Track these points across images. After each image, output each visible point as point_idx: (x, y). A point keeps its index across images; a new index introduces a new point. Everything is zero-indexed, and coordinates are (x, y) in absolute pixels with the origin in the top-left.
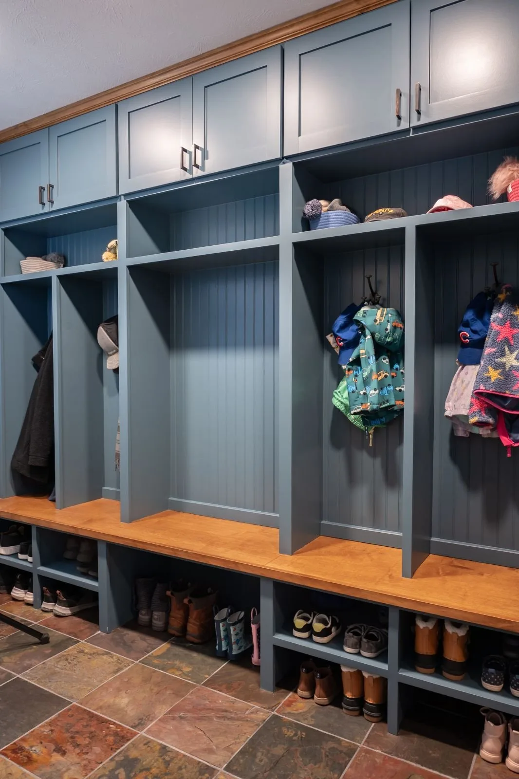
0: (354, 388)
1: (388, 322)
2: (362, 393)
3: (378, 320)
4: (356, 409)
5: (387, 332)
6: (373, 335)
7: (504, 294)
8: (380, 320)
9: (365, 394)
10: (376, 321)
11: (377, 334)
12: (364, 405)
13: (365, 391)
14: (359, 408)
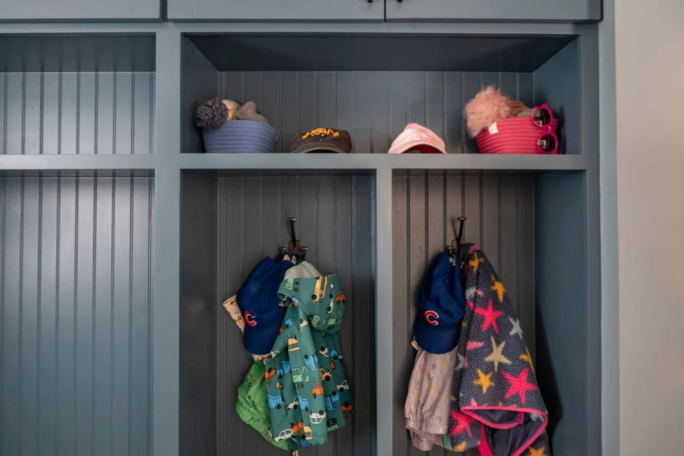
0: (279, 401)
1: (331, 296)
2: (291, 406)
3: (318, 295)
4: (283, 434)
5: (329, 312)
6: (309, 319)
7: (476, 259)
8: (321, 296)
9: (295, 407)
10: (314, 297)
11: (316, 316)
12: (295, 426)
13: (297, 403)
14: (288, 432)
